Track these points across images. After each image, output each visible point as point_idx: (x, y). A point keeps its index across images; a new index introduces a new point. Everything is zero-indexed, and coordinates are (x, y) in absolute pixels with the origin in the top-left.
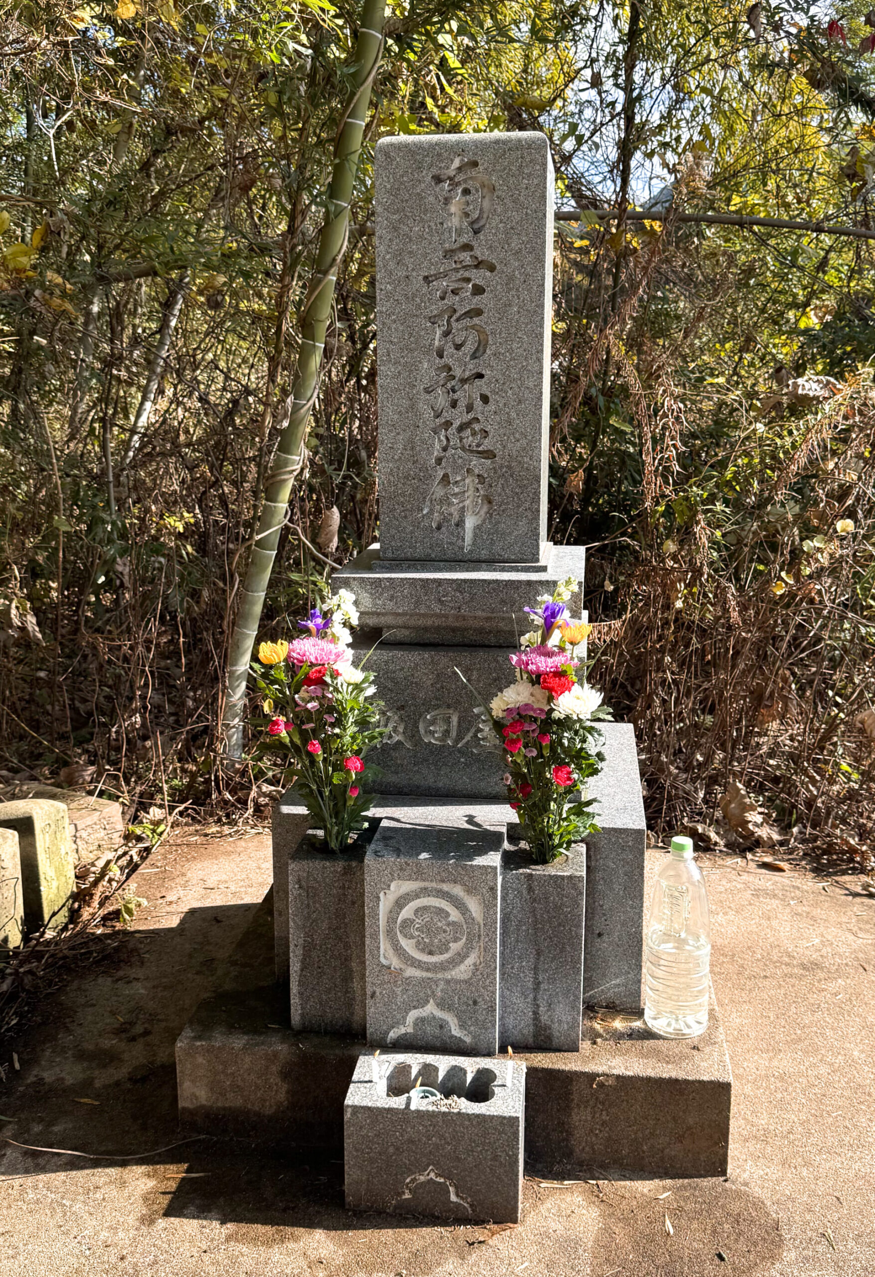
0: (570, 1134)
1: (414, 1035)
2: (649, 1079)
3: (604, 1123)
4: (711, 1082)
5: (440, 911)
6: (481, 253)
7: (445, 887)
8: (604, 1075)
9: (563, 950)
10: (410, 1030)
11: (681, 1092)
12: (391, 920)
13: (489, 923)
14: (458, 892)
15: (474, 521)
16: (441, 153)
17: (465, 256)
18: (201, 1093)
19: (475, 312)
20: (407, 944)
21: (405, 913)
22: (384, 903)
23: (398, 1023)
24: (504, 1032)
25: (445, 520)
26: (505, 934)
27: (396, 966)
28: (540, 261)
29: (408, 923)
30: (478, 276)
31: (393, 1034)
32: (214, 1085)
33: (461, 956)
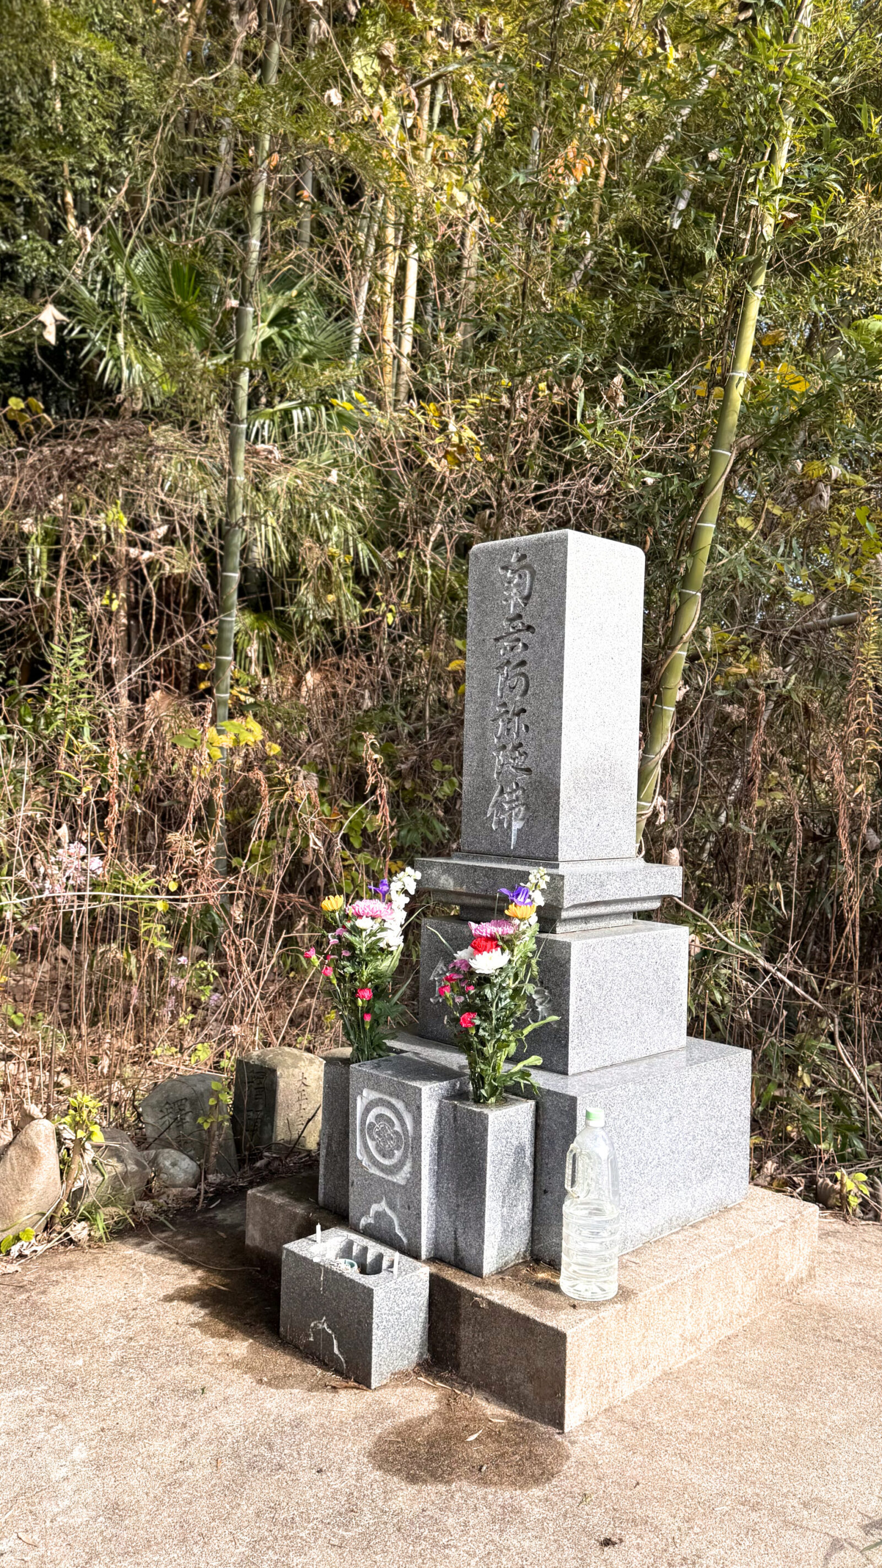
0: (458, 1347)
1: (374, 1226)
2: (509, 1311)
3: (480, 1345)
4: (552, 1329)
5: (389, 1121)
6: (527, 620)
7: (393, 1101)
8: (481, 1296)
9: (474, 1180)
10: (371, 1221)
11: (532, 1332)
12: (363, 1121)
13: (418, 1138)
14: (400, 1105)
15: (517, 825)
16: (506, 552)
17: (518, 624)
18: (257, 1236)
19: (523, 663)
20: (371, 1144)
21: (371, 1118)
22: (360, 1105)
23: (366, 1213)
24: (436, 1245)
25: (500, 822)
26: (439, 1155)
27: (365, 1162)
28: (562, 623)
29: (372, 1125)
30: (526, 636)
31: (363, 1222)
32: (263, 1231)
33: (401, 1164)
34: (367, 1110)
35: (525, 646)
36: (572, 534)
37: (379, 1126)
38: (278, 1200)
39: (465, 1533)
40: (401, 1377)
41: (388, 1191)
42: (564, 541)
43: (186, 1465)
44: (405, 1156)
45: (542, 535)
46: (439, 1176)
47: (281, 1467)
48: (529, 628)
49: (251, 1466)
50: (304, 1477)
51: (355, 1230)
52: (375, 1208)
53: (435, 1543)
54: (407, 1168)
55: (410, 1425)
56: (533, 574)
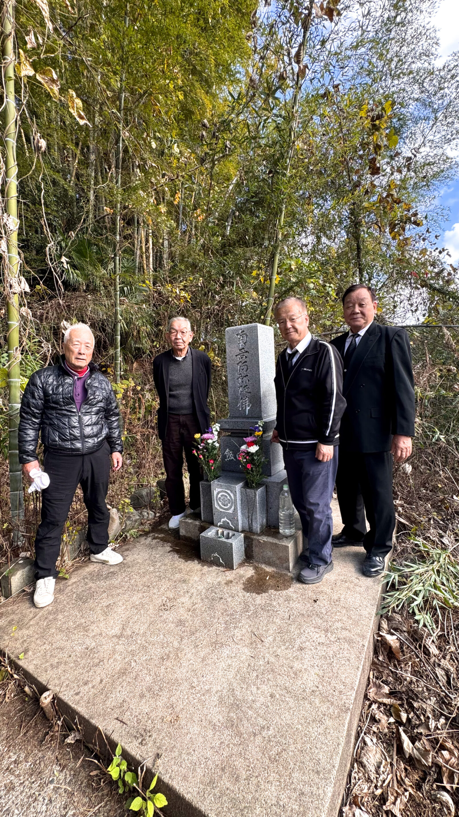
0: (253, 554)
1: (223, 525)
5: (226, 496)
6: (246, 350)
7: (227, 491)
10: (221, 523)
12: (217, 497)
13: (236, 500)
14: (229, 492)
15: (248, 408)
16: (237, 330)
17: (243, 350)
18: (184, 532)
19: (246, 362)
20: (220, 503)
21: (219, 496)
22: (215, 493)
23: (220, 521)
24: (243, 527)
25: (242, 408)
26: (242, 503)
27: (218, 508)
28: (258, 350)
29: (220, 498)
30: (246, 354)
31: (219, 524)
32: (186, 531)
33: (231, 507)
34: (218, 494)
35: (246, 357)
36: (260, 326)
37: (222, 498)
38: (190, 521)
39: (280, 606)
40: (241, 565)
41: (228, 516)
42: (256, 328)
43: (194, 604)
44: (232, 505)
45: (249, 325)
46: (242, 509)
47: (222, 598)
48: (246, 352)
49: (213, 600)
50: (229, 600)
51: (217, 526)
52: (223, 520)
53: (274, 611)
54: (233, 508)
55: (249, 578)
56: (247, 336)
